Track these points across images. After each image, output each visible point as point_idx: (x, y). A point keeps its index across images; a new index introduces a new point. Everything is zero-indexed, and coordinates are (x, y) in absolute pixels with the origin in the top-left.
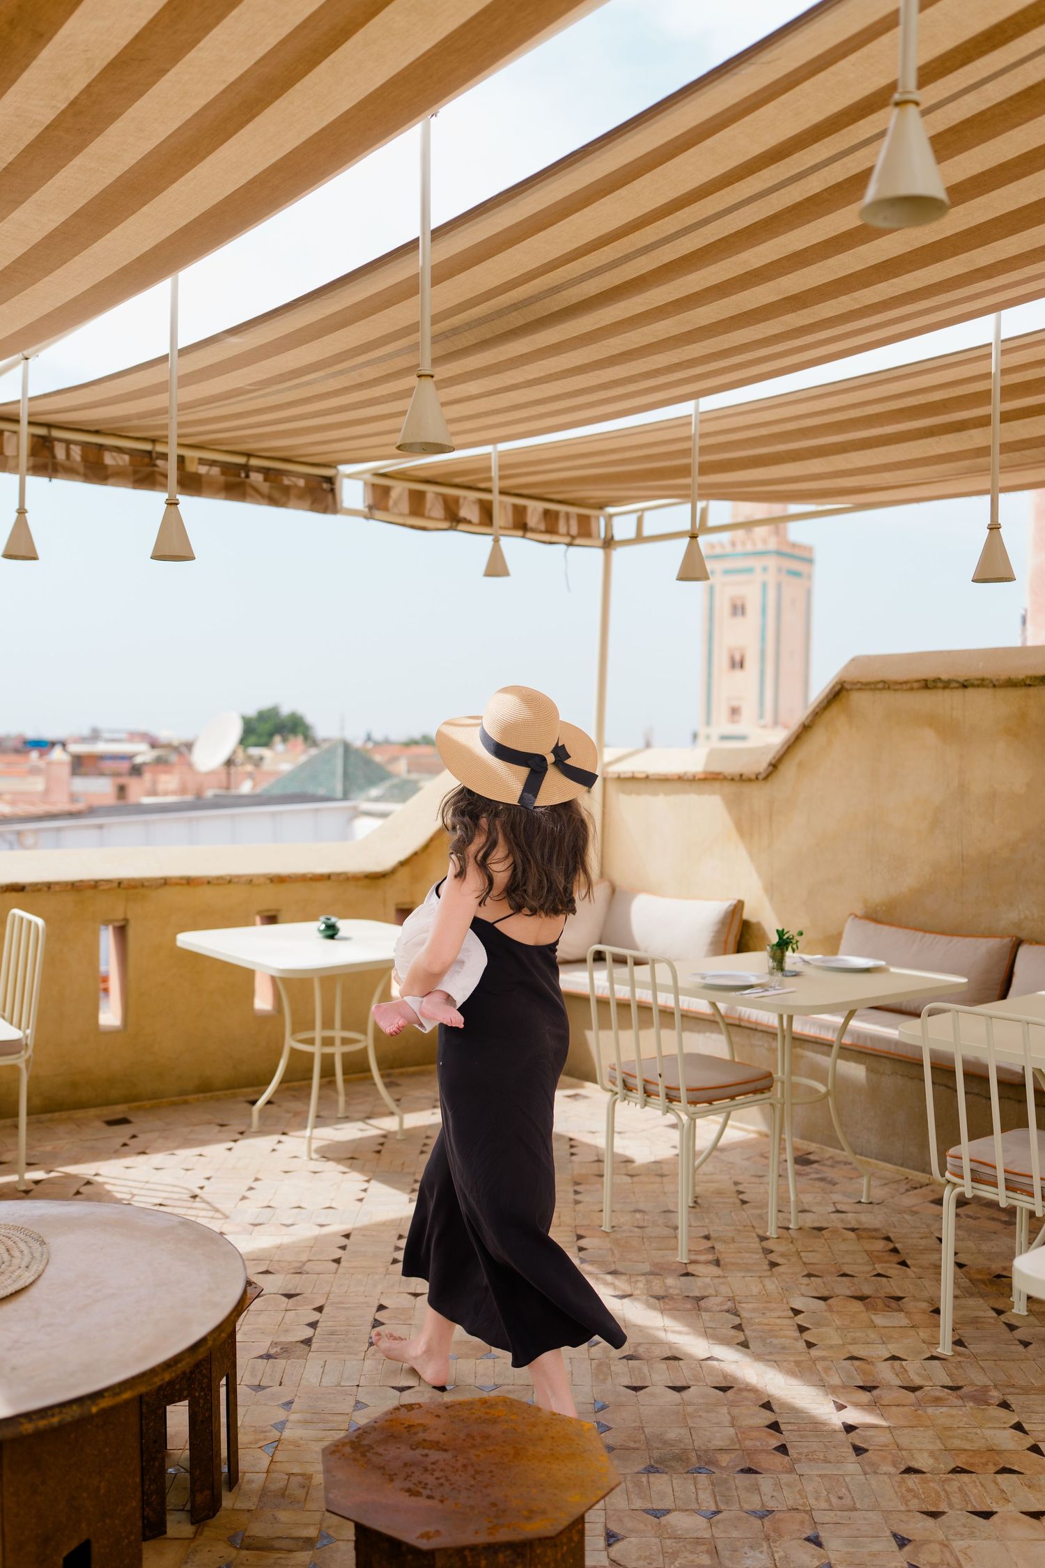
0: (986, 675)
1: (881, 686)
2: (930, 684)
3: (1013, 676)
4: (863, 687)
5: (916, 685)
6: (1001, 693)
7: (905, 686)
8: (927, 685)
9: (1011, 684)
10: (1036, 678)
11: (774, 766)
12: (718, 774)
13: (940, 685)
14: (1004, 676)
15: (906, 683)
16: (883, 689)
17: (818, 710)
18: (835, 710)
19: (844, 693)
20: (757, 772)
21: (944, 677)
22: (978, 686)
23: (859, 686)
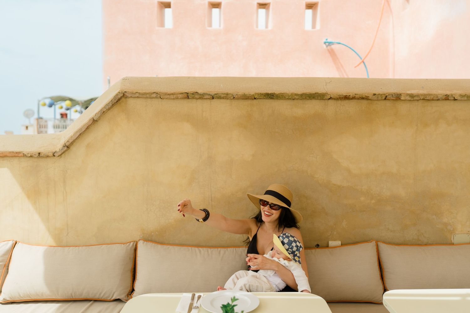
0: (229, 92)
1: (154, 95)
2: (190, 96)
3: (246, 93)
4: (140, 96)
5: (181, 96)
6: (235, 102)
7: (172, 97)
8: (187, 96)
9: (245, 97)
10: (261, 94)
11: (68, 147)
12: (20, 153)
13: (197, 96)
14: (241, 92)
15: (172, 94)
16: (156, 97)
17: (105, 110)
18: (115, 110)
19: (123, 99)
20: (54, 151)
21: (200, 91)
22: (223, 98)
23: (137, 95)
